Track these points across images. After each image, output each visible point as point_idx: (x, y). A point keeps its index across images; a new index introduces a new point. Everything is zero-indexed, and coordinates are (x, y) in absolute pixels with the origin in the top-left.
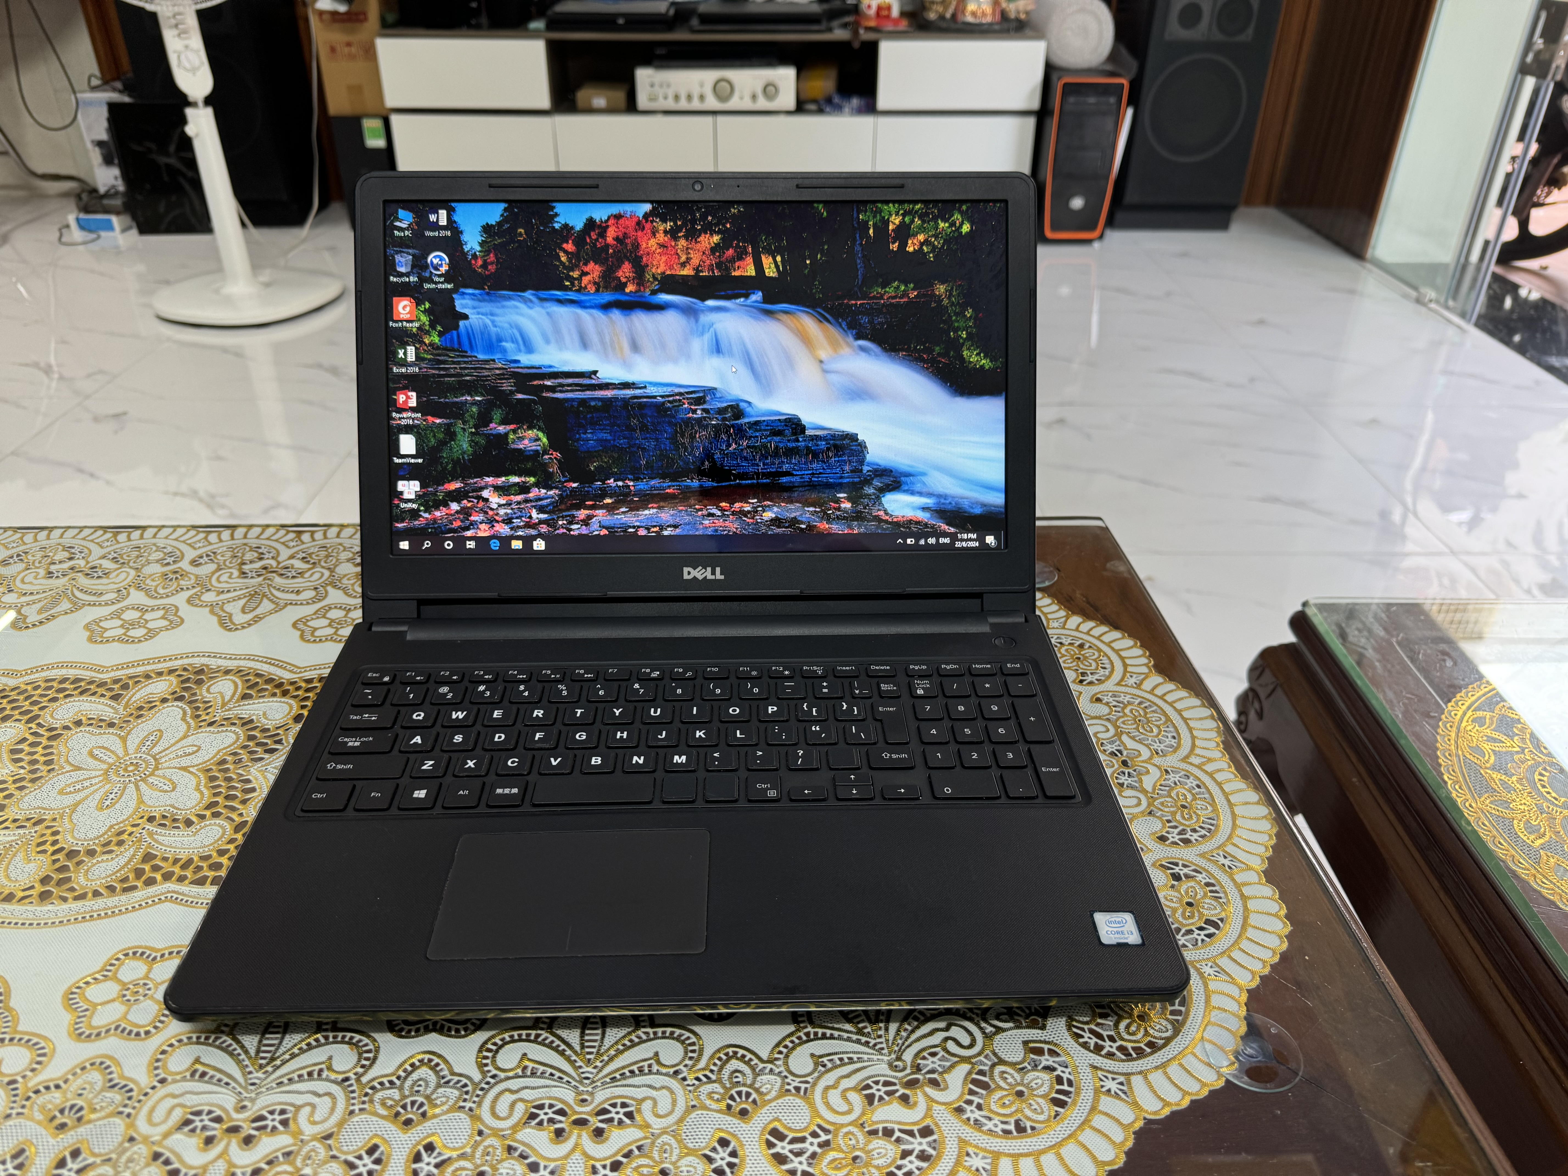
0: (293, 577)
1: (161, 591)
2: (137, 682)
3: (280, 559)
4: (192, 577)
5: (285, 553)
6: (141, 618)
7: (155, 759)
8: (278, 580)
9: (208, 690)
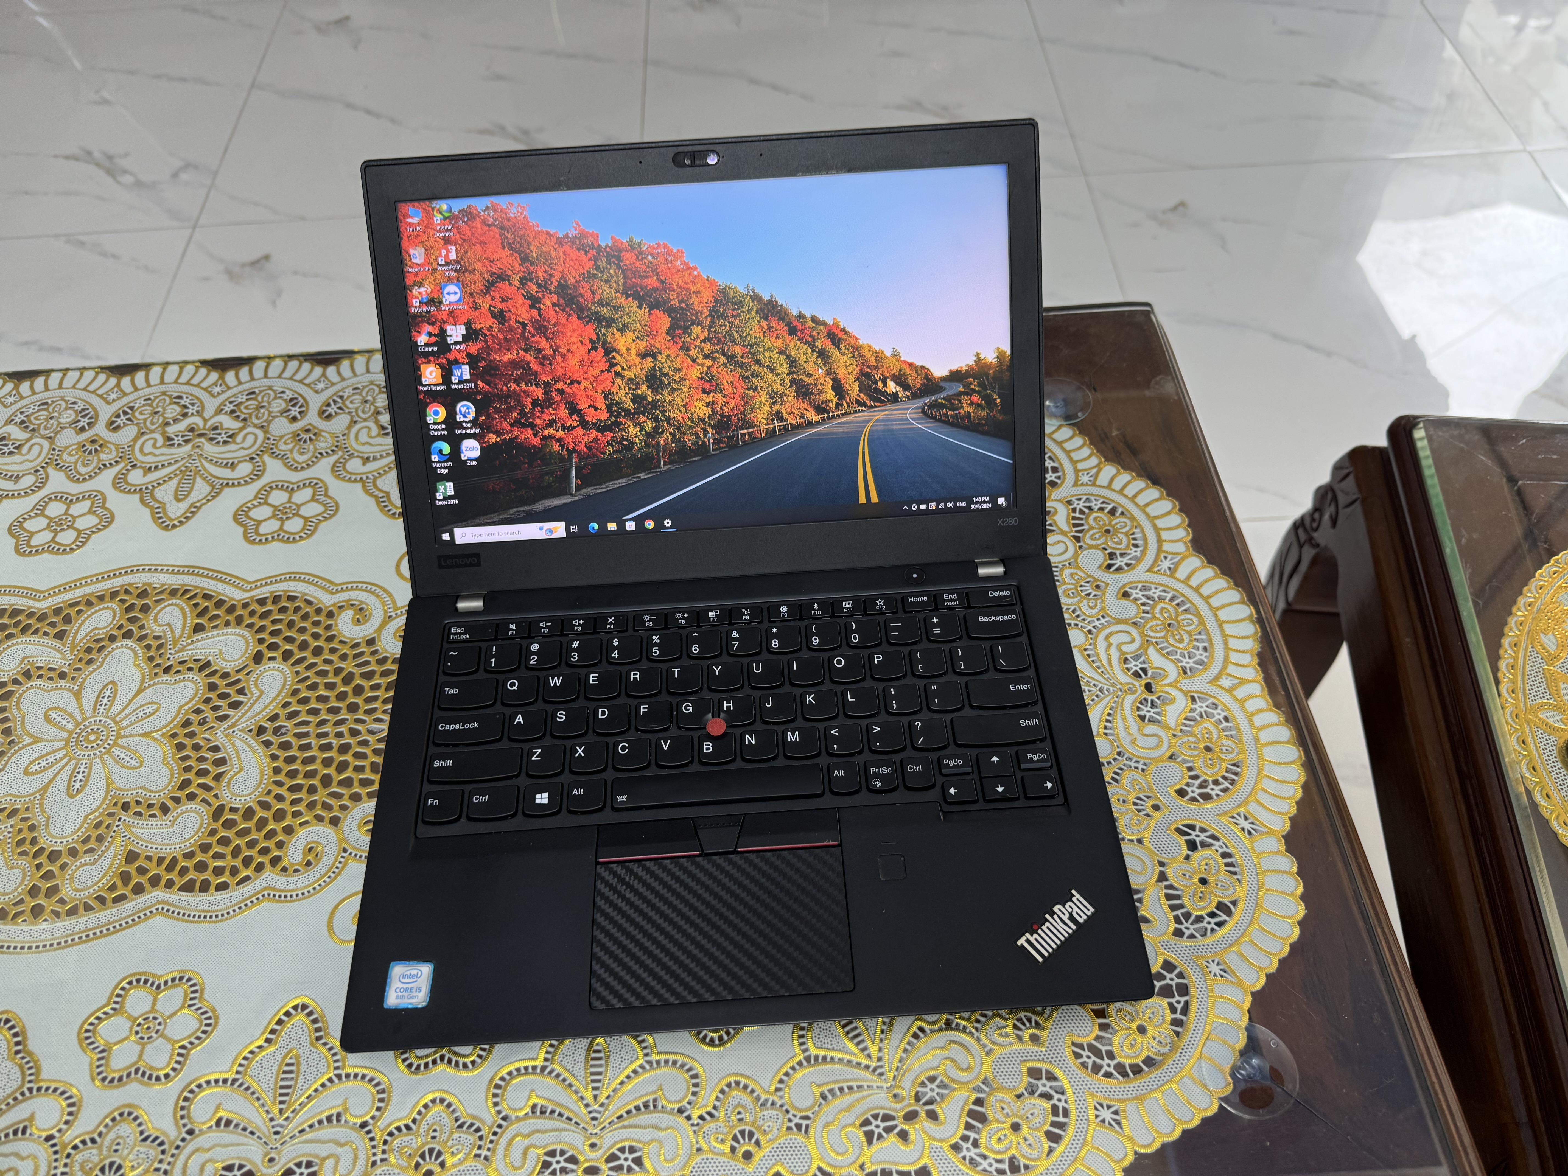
0: (225, 442)
1: (83, 470)
2: (79, 612)
3: (207, 415)
4: (112, 447)
5: (211, 405)
6: (66, 513)
7: (116, 723)
8: (209, 449)
9: (156, 619)
